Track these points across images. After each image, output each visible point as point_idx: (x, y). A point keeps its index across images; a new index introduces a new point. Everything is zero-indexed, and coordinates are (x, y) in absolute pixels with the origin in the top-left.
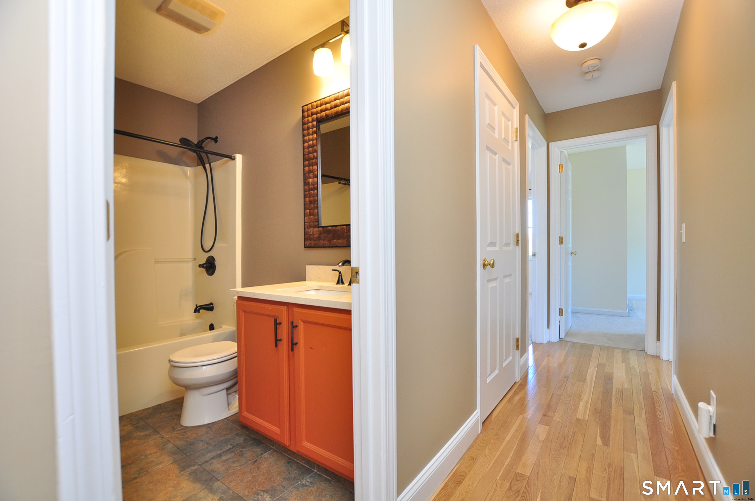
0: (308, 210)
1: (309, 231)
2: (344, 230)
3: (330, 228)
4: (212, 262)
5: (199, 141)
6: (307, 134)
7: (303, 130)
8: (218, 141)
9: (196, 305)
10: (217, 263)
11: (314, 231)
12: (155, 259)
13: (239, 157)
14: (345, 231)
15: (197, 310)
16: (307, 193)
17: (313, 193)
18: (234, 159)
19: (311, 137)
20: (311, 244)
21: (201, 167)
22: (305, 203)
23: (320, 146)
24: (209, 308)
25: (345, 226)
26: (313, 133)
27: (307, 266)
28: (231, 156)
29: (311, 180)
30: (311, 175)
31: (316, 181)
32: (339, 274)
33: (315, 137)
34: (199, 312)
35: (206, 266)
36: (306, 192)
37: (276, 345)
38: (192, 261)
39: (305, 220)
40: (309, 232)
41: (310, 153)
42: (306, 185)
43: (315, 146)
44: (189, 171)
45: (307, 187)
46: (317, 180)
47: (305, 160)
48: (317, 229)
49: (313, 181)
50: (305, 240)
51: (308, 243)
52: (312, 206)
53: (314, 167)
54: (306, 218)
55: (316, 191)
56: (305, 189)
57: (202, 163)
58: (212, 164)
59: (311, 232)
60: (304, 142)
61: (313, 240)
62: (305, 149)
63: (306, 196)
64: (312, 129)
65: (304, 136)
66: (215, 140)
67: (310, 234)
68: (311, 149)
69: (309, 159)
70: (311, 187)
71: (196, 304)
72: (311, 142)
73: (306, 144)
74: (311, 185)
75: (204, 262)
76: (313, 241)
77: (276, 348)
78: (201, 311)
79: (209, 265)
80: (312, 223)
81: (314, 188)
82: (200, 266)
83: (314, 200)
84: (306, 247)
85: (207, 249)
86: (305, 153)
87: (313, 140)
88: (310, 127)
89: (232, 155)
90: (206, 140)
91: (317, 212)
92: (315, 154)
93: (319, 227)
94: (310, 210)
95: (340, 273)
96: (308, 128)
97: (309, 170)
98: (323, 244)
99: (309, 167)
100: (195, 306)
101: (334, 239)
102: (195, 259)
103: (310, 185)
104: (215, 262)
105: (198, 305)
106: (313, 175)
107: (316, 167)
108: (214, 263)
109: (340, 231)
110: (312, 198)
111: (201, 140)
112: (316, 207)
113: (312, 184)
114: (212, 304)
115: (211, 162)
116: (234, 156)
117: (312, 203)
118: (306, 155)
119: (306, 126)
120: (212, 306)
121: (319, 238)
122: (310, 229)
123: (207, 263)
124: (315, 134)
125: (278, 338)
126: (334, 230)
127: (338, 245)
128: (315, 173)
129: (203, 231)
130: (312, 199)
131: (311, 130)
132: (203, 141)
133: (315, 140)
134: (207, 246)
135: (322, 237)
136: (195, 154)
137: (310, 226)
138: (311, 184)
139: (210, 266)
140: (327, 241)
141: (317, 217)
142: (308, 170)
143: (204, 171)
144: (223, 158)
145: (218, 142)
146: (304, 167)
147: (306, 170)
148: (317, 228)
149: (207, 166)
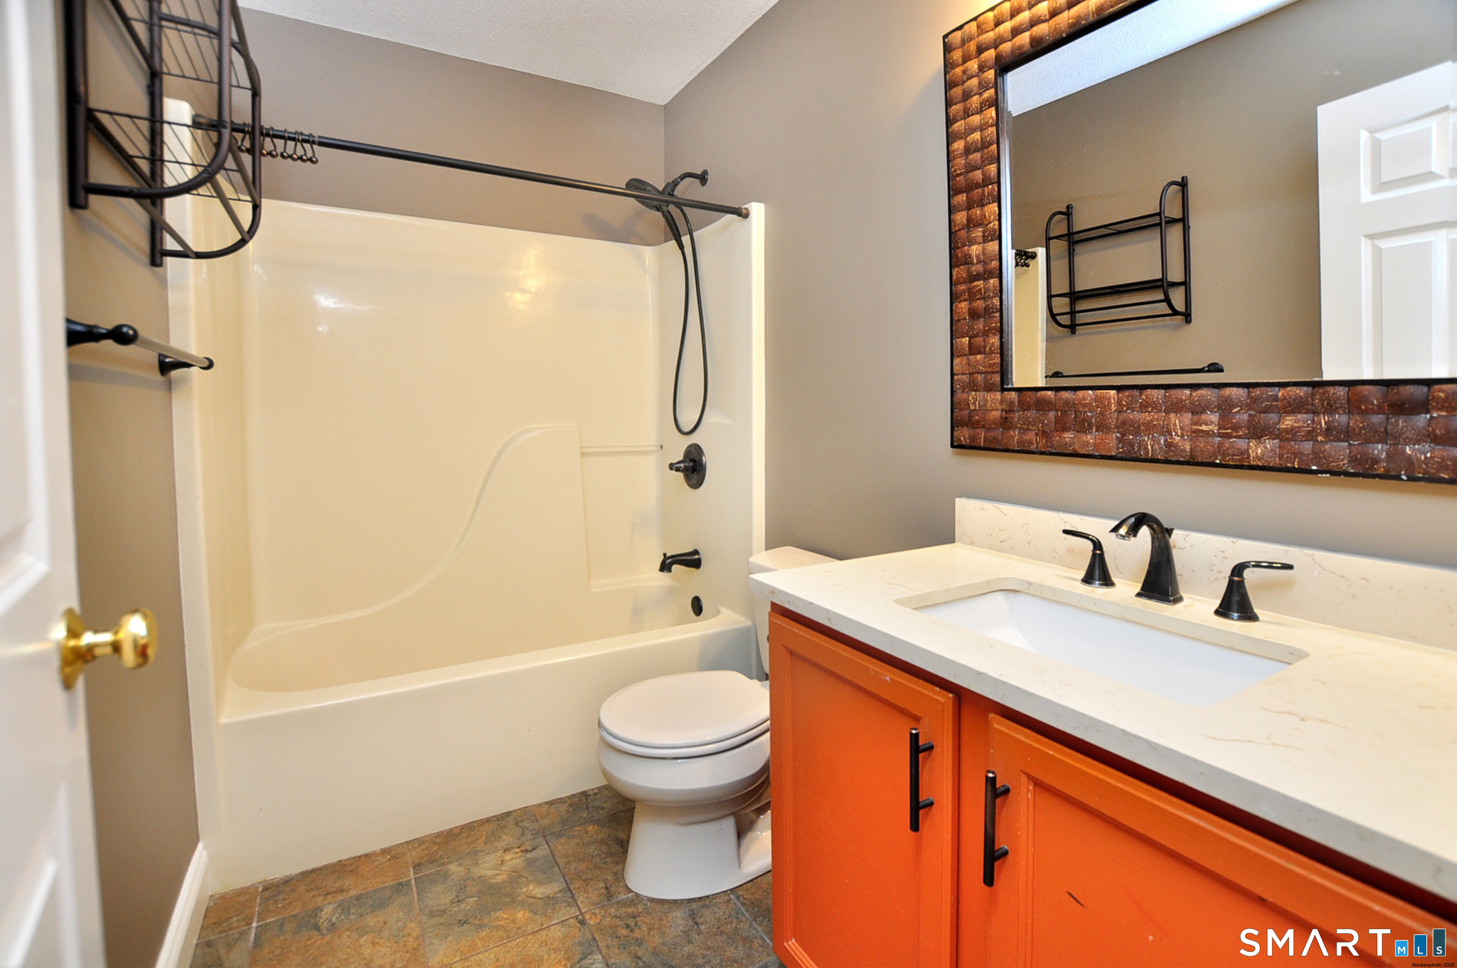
0: (964, 337)
1: (969, 400)
2: (1109, 403)
3: (1049, 393)
4: (697, 459)
5: (668, 183)
6: (962, 113)
7: (948, 103)
8: (707, 179)
9: (665, 555)
10: (708, 459)
11: (986, 400)
12: (582, 447)
13: (757, 210)
14: (1114, 407)
15: (665, 567)
16: (963, 287)
17: (982, 286)
18: (744, 214)
19: (976, 119)
20: (973, 438)
21: (673, 243)
22: (956, 318)
23: (1007, 143)
24: (692, 560)
25: (1113, 392)
26: (981, 108)
27: (957, 499)
28: (740, 208)
29: (975, 250)
30: (978, 233)
31: (994, 251)
32: (1095, 548)
33: (991, 118)
34: (670, 571)
35: (685, 467)
36: (956, 285)
37: (915, 826)
38: (656, 451)
39: (955, 368)
40: (968, 404)
41: (973, 168)
42: (958, 266)
43: (991, 144)
44: (648, 252)
45: (961, 272)
46: (997, 248)
47: (953, 191)
48: (998, 395)
49: (984, 250)
50: (955, 424)
51: (964, 434)
52: (980, 325)
53: (986, 208)
54: (957, 361)
55: (993, 282)
56: (954, 277)
57: (674, 235)
58: (695, 234)
59: (974, 403)
60: (950, 138)
61: (983, 426)
62: (955, 158)
63: (958, 298)
64: (980, 94)
65: (949, 122)
66: (703, 178)
67: (972, 408)
68: (977, 156)
69: (970, 188)
70: (978, 268)
71: (665, 552)
72: (977, 136)
73: (959, 145)
74: (977, 263)
75: (681, 458)
76: (981, 430)
77: (914, 834)
78: (675, 567)
79: (691, 464)
80: (980, 378)
81: (985, 271)
82: (671, 466)
83: (986, 309)
84: (956, 445)
85: (687, 428)
86: (955, 170)
87: (982, 128)
88: (972, 91)
89: (743, 207)
90: (682, 180)
91: (997, 343)
92: (993, 168)
93: (1003, 390)
94: (970, 338)
95: (1097, 545)
96: (967, 96)
97: (969, 220)
98: (1020, 442)
99: (969, 210)
100: (662, 557)
101: (1065, 429)
102: (662, 446)
103: (972, 264)
104: (704, 459)
105: (668, 555)
106: (984, 232)
107: (996, 209)
108: (702, 460)
109: (1090, 404)
110: (979, 302)
111: (670, 181)
112: (994, 328)
113: (979, 262)
114: (696, 552)
115: (693, 230)
116: (746, 209)
117: (979, 317)
118: (958, 175)
119: (957, 91)
120: (697, 557)
121: (1005, 423)
122: (973, 393)
123: (687, 460)
124: (990, 107)
125: (922, 798)
126: (1067, 402)
127: (1082, 451)
128: (991, 225)
129: (679, 380)
130: (980, 304)
131: (975, 98)
132: (675, 183)
133: (992, 126)
134: (687, 422)
135: (1016, 419)
136: (660, 214)
137: (973, 386)
138: (975, 261)
139: (693, 465)
140: (1037, 434)
141: (998, 360)
142: (965, 220)
143: (680, 252)
144: (723, 214)
145: (709, 180)
146: (951, 212)
147: (958, 222)
148: (998, 393)
149: (686, 239)
